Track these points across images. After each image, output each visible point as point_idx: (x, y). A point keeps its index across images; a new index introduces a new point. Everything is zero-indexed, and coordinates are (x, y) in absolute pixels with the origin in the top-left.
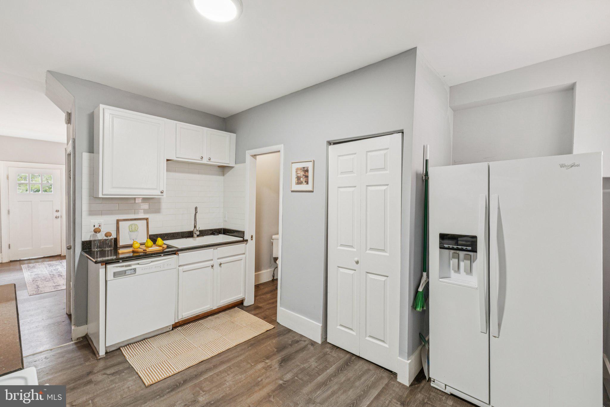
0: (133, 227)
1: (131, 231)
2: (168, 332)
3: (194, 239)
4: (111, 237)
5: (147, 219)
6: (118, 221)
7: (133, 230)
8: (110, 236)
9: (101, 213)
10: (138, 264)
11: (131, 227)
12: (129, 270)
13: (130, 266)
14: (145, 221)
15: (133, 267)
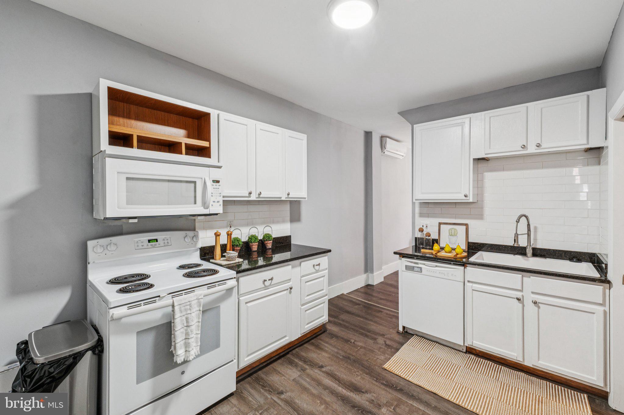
0: (453, 231)
1: (451, 235)
2: (460, 351)
3: (526, 258)
4: (430, 238)
5: (466, 225)
6: (440, 224)
7: (452, 234)
8: (429, 236)
9: (428, 215)
10: (424, 264)
11: (450, 232)
12: (417, 267)
13: (417, 263)
14: (464, 227)
15: (420, 266)
